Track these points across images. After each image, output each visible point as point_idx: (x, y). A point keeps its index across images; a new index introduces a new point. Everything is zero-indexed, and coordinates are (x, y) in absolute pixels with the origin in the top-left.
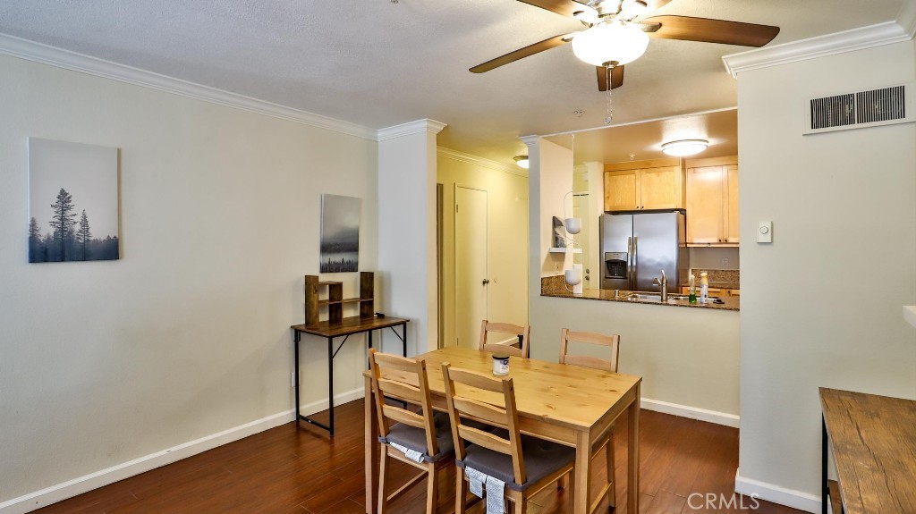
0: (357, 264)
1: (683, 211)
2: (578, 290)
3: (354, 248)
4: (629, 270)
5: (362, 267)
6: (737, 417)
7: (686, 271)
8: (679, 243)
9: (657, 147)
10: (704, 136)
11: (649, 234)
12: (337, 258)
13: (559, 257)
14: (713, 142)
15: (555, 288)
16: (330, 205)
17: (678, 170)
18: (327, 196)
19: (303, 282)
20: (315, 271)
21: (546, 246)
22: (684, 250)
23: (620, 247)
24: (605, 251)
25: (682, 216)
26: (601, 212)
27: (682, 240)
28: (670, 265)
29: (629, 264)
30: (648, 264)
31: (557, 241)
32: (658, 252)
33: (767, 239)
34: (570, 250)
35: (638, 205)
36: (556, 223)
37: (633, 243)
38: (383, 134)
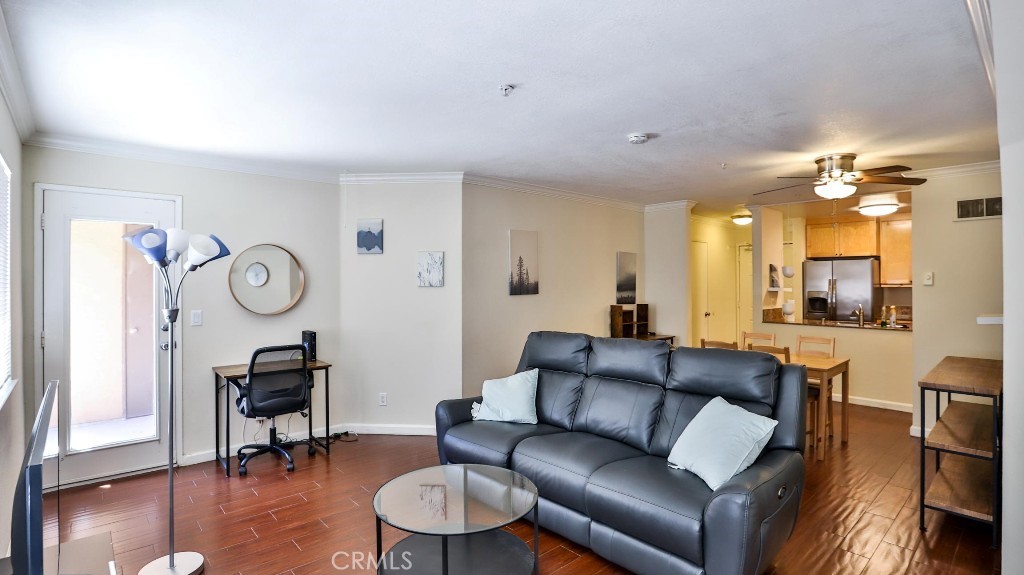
0: (635, 298)
1: (877, 258)
2: (791, 319)
3: (633, 288)
4: (829, 306)
5: (638, 302)
6: (911, 405)
7: (881, 307)
8: (873, 284)
9: (856, 209)
10: (896, 202)
11: (847, 276)
12: (625, 294)
13: (775, 294)
14: (902, 205)
15: (774, 317)
16: (622, 259)
17: (873, 226)
18: (621, 253)
19: (609, 310)
20: (615, 304)
21: (766, 287)
22: (879, 292)
23: (822, 287)
24: (807, 290)
25: (876, 262)
26: (803, 259)
27: (877, 281)
28: (866, 301)
29: (829, 301)
30: (847, 301)
31: (773, 283)
32: (856, 291)
33: (930, 282)
34: (783, 289)
35: (837, 252)
36: (772, 269)
37: (833, 284)
38: (648, 208)
